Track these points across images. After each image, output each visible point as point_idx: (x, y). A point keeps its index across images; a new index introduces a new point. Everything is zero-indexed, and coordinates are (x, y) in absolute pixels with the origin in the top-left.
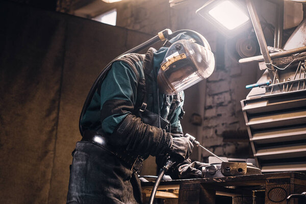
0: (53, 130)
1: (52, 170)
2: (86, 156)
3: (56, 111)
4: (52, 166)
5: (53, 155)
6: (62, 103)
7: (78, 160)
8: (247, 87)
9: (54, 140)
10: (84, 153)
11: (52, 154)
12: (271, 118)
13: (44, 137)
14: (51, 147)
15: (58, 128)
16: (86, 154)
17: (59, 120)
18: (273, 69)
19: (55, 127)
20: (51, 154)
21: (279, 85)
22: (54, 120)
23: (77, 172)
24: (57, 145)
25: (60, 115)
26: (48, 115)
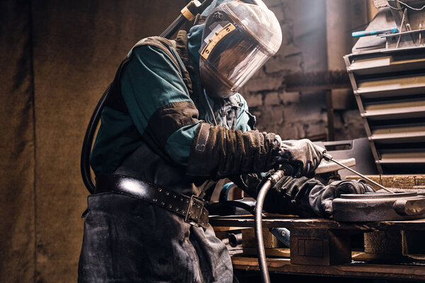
0: (27, 108)
1: (35, 170)
2: (105, 216)
3: (29, 76)
4: (33, 164)
5: (33, 147)
6: (36, 62)
7: (93, 225)
8: (354, 34)
9: (31, 124)
10: (102, 213)
11: (31, 146)
12: (397, 83)
13: (15, 122)
14: (29, 135)
15: (36, 103)
16: (106, 214)
17: (36, 91)
18: (400, 8)
19: (31, 103)
20: (29, 147)
21: (411, 34)
22: (27, 92)
23: (96, 246)
24: (37, 130)
25: (36, 82)
26: (17, 86)
